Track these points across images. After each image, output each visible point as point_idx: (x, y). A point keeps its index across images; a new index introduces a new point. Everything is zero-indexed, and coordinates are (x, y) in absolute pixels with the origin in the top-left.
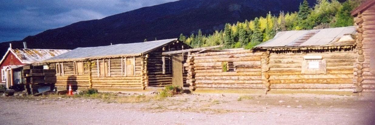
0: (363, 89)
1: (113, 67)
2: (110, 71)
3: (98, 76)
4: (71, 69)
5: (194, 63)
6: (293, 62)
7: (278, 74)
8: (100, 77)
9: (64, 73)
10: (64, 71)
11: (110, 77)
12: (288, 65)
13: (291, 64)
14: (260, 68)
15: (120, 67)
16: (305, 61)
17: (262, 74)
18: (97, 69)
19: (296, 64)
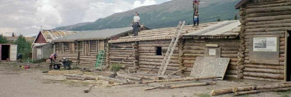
0: (244, 75)
1: (92, 48)
2: (89, 51)
3: (83, 54)
4: (68, 48)
5: (139, 47)
6: (199, 49)
7: (189, 58)
8: (84, 55)
9: (64, 51)
10: (64, 50)
11: (90, 56)
12: (196, 51)
13: (198, 51)
14: (178, 53)
15: (95, 48)
16: (207, 48)
17: (179, 58)
18: (82, 49)
19: (201, 51)
